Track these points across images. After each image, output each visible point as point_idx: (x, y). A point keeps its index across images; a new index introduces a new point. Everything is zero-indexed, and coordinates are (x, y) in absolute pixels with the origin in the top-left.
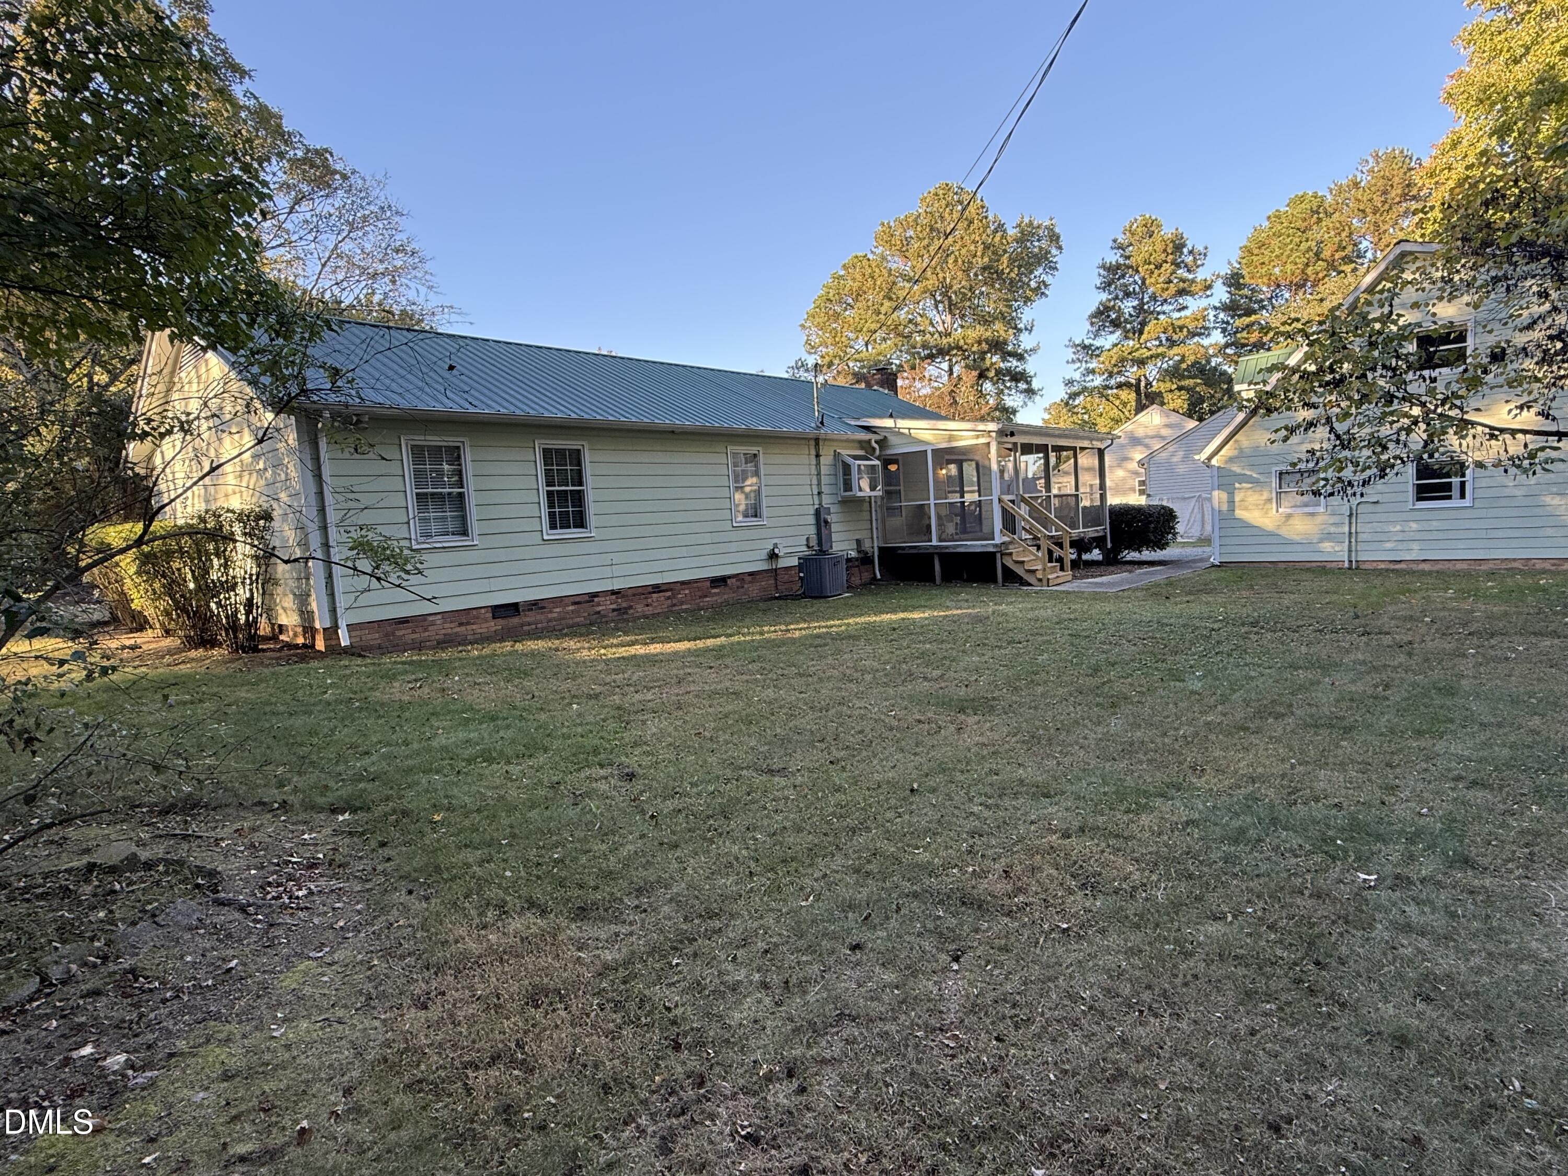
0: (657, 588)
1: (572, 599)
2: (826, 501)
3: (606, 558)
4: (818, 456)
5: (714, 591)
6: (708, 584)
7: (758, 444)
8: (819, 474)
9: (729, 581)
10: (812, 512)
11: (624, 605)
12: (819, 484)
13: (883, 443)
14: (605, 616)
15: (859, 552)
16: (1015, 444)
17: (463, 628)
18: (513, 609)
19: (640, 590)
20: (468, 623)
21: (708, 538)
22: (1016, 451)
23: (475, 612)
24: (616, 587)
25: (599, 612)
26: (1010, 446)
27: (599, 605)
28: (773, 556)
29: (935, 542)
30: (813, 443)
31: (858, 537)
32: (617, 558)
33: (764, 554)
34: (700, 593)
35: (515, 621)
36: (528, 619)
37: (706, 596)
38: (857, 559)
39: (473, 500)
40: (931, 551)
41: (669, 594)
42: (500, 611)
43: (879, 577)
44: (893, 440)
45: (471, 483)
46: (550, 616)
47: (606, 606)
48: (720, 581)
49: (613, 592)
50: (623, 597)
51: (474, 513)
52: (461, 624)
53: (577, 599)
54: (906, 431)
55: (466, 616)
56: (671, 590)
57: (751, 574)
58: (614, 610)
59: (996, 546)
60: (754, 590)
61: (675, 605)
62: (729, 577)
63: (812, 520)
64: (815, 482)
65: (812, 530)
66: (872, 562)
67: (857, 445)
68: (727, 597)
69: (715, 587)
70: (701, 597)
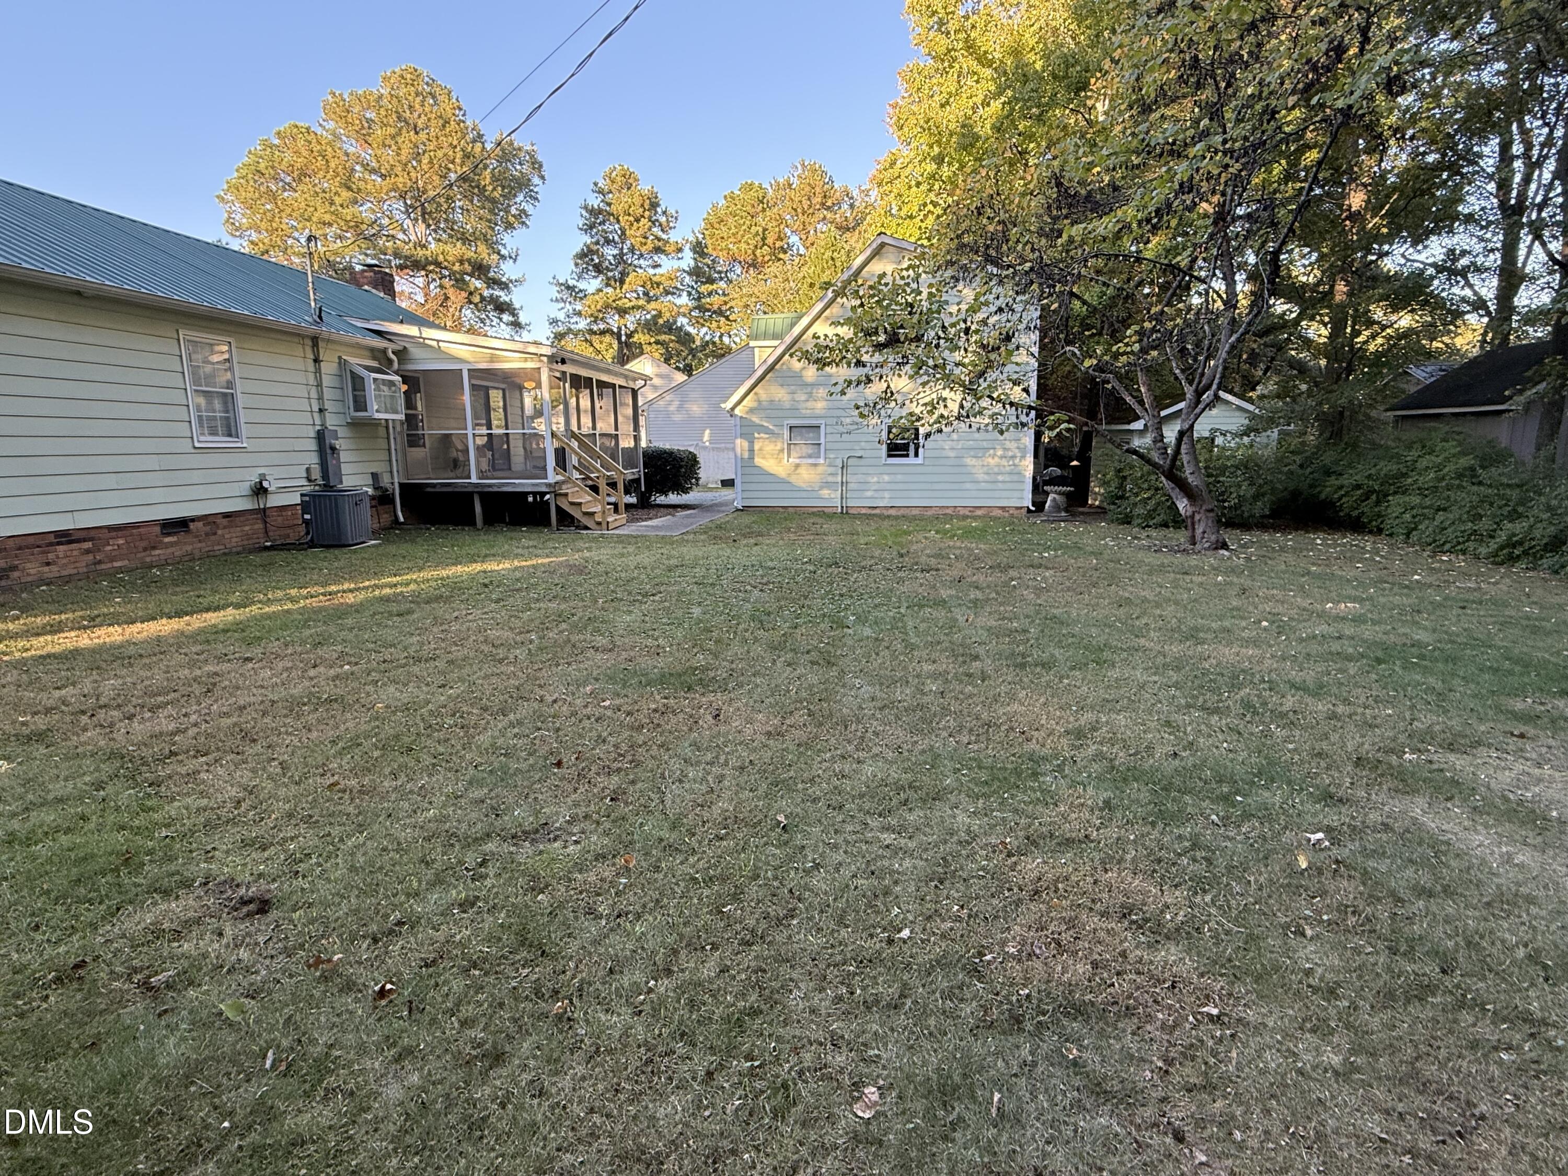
0: (64, 537)
2: (331, 421)
4: (316, 361)
5: (167, 540)
6: (157, 529)
7: (228, 333)
8: (319, 385)
9: (192, 525)
10: (313, 434)
12: (320, 398)
13: (402, 354)
15: (375, 488)
16: (564, 373)
19: (32, 540)
21: (151, 463)
22: (565, 382)
26: (558, 375)
28: (260, 490)
29: (474, 480)
30: (309, 342)
31: (374, 470)
33: (245, 488)
34: (144, 544)
37: (154, 548)
38: (373, 497)
40: (470, 489)
41: (88, 545)
43: (402, 519)
44: (415, 352)
48: (179, 525)
54: (434, 344)
56: (90, 539)
57: (227, 515)
59: (549, 485)
60: (232, 538)
61: (100, 562)
62: (193, 520)
63: (312, 445)
64: (314, 394)
65: (313, 459)
66: (392, 501)
67: (368, 353)
68: (189, 548)
69: (169, 534)
70: (145, 549)
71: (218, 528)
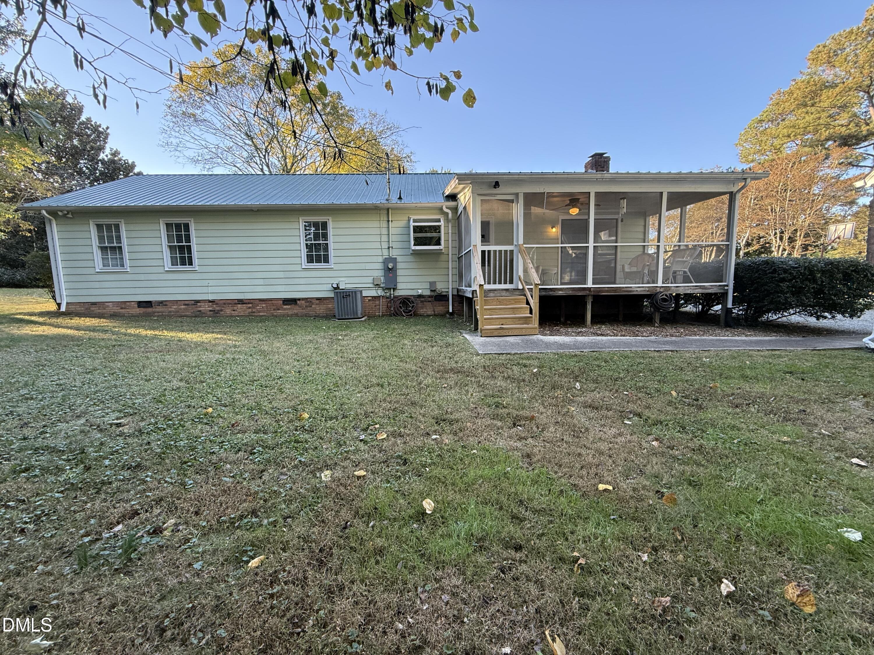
0: (241, 302)
1: (183, 302)
2: (394, 253)
3: (205, 283)
4: (389, 221)
5: (285, 307)
6: (282, 302)
7: (329, 215)
8: (388, 234)
9: (298, 302)
10: (381, 259)
11: (218, 308)
12: (388, 241)
14: (204, 313)
15: (432, 291)
17: (123, 310)
18: (148, 304)
19: (229, 301)
20: (125, 308)
21: (281, 275)
23: (128, 304)
24: (211, 298)
25: (200, 311)
27: (200, 307)
28: (336, 288)
30: (383, 212)
31: (432, 279)
32: (211, 283)
33: (329, 287)
34: (275, 307)
35: (150, 310)
36: (157, 310)
37: (279, 309)
38: (430, 297)
39: (126, 249)
41: (251, 305)
42: (140, 304)
43: (451, 311)
45: (125, 241)
46: (170, 309)
47: (205, 308)
48: (293, 301)
49: (210, 301)
50: (217, 304)
51: (126, 255)
52: (122, 308)
53: (186, 303)
55: (123, 304)
56: (251, 303)
57: (318, 299)
58: (211, 311)
60: (320, 309)
61: (254, 312)
62: (299, 299)
63: (380, 266)
64: (385, 238)
65: (379, 274)
66: (447, 300)
68: (295, 311)
69: (286, 305)
70: (274, 310)
71: (313, 304)
